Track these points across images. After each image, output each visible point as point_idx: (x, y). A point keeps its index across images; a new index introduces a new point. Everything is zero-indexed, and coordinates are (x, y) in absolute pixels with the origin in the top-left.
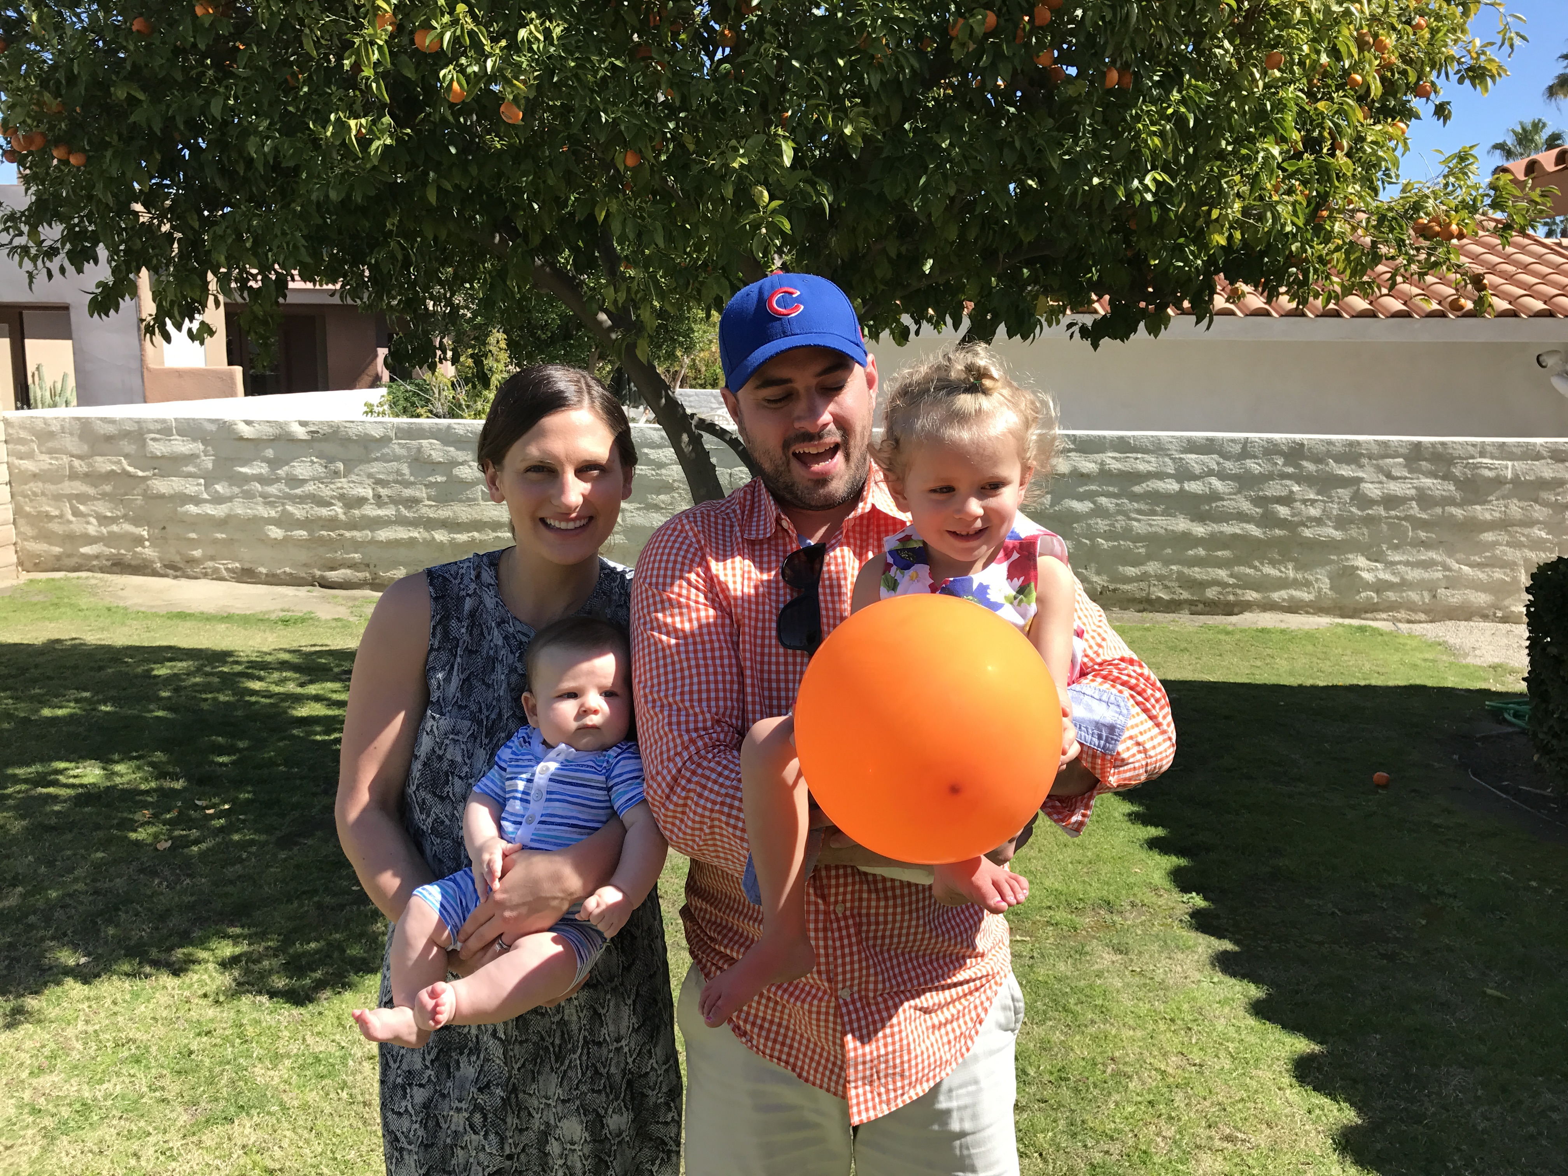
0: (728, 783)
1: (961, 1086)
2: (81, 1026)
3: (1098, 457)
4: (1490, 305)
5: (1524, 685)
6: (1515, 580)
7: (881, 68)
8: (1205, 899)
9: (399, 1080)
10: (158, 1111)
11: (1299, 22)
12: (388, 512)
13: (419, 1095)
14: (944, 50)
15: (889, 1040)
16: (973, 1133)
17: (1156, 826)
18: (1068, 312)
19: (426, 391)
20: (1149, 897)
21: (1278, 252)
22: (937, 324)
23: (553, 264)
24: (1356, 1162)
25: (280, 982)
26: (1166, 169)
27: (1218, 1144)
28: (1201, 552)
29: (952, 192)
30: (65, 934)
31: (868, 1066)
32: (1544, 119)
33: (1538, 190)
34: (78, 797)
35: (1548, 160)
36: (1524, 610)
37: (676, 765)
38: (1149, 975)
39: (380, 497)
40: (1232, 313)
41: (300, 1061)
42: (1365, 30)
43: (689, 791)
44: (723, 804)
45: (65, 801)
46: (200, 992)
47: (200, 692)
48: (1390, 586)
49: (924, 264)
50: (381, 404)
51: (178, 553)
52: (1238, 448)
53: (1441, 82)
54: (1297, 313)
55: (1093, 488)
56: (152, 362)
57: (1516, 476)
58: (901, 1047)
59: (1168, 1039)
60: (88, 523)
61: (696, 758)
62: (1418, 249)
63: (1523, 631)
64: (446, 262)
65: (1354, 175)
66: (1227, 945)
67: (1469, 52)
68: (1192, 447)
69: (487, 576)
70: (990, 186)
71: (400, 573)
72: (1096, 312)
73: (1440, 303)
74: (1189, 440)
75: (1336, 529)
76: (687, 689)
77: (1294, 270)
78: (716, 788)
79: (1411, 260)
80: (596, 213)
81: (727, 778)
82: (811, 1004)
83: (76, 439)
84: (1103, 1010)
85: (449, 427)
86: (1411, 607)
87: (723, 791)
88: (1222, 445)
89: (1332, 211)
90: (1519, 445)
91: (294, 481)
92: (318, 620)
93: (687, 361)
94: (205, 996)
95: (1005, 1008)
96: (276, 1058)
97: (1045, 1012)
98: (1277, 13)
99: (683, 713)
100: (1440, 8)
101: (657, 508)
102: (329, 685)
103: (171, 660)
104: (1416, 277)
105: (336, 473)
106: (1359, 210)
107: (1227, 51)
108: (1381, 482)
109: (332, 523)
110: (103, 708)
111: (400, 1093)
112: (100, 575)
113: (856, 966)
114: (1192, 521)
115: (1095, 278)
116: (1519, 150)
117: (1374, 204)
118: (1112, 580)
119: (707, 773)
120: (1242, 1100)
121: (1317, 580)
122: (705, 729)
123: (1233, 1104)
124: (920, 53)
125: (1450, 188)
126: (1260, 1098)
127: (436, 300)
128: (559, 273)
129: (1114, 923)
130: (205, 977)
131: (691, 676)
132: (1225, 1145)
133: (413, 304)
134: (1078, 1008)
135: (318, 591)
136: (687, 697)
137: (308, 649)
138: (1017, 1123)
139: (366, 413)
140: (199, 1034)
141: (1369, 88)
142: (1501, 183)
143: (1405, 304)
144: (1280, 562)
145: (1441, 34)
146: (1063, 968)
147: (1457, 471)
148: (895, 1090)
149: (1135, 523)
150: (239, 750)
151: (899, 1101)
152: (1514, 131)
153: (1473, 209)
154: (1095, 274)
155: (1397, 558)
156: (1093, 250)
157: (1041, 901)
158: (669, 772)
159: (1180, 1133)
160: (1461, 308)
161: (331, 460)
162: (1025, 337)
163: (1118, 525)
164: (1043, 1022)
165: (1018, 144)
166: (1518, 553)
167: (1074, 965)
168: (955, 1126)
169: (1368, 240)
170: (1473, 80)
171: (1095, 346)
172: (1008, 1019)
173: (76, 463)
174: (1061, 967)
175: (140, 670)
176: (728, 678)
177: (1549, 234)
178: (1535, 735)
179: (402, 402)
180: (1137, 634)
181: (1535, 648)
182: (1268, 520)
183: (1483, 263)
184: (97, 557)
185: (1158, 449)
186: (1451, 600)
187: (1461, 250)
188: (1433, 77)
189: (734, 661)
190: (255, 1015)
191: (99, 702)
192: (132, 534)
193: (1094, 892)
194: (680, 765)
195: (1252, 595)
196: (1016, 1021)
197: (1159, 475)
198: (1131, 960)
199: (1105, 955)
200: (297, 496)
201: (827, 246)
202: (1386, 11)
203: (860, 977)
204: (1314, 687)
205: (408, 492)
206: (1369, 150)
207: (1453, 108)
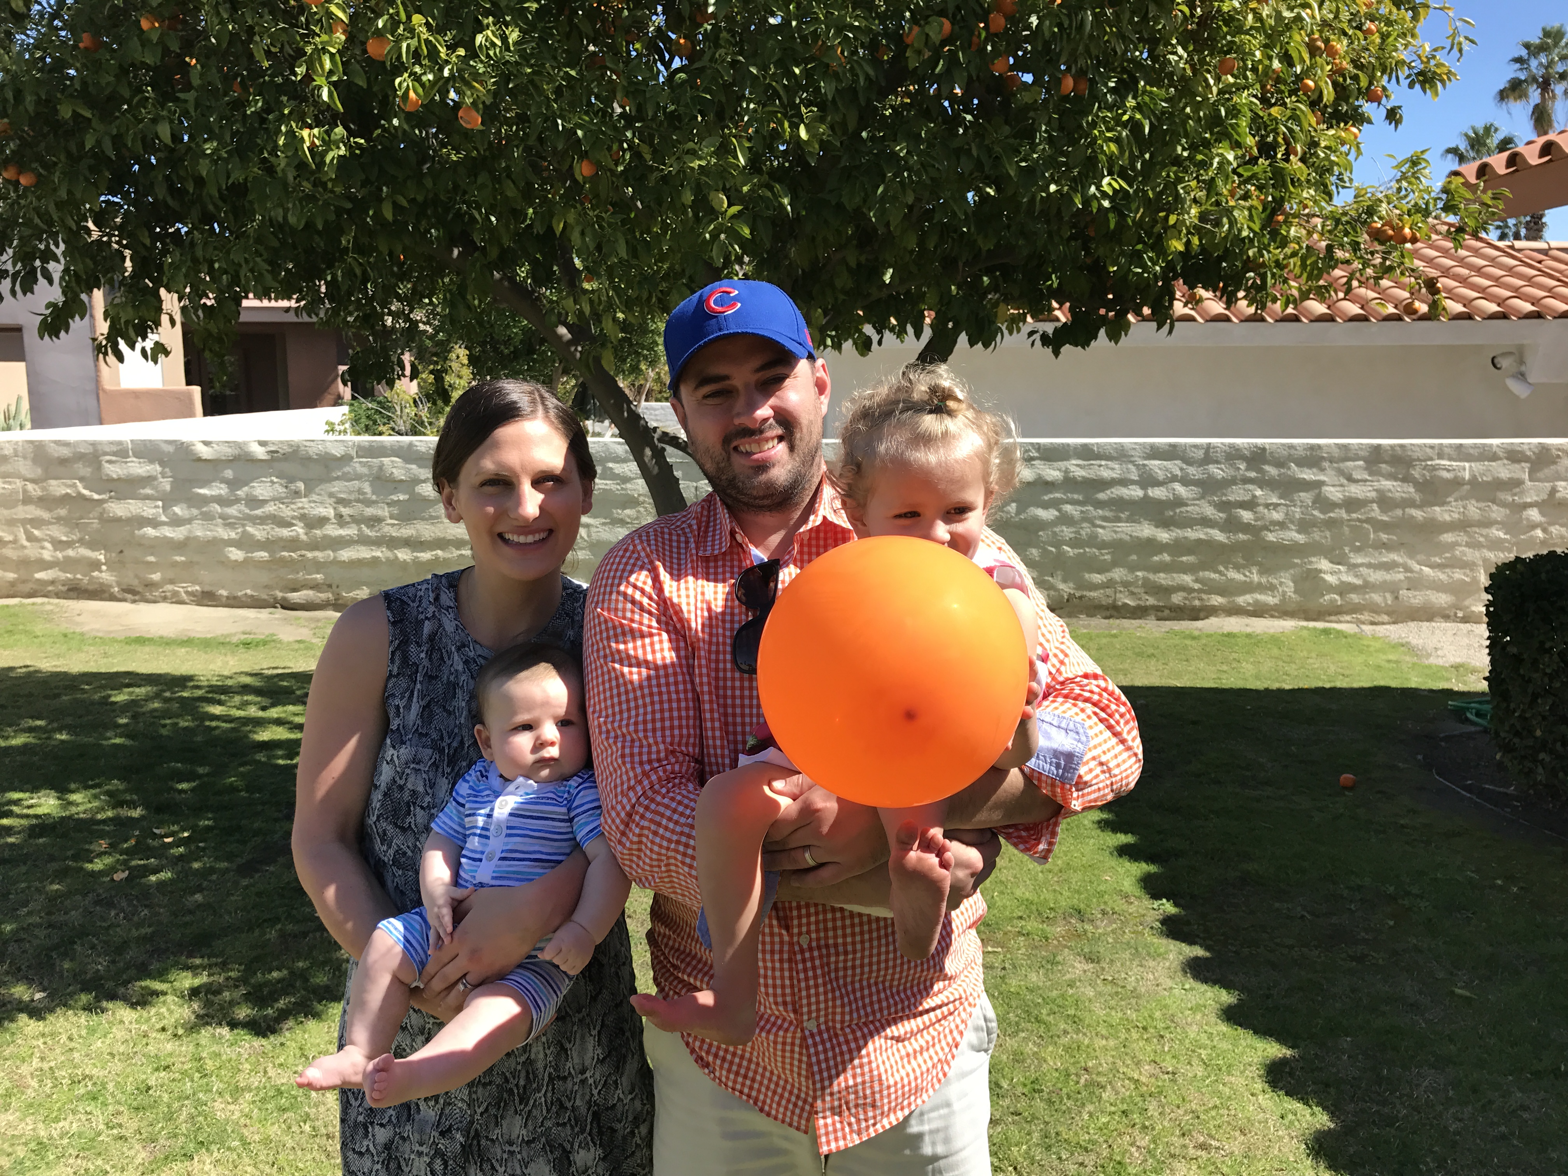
0: (683, 820)
1: (932, 1110)
2: (36, 1063)
3: (1062, 464)
4: (1444, 309)
5: (1486, 683)
6: (1475, 581)
7: (836, 76)
8: (1176, 905)
9: (361, 1118)
10: (115, 1149)
11: (1252, 28)
12: (351, 531)
13: (382, 1135)
14: (900, 57)
15: (858, 1071)
16: (946, 1157)
17: (1126, 833)
18: (1029, 319)
19: (388, 409)
20: (1120, 905)
21: (1236, 257)
22: (900, 333)
23: (512, 280)
24: (1330, 1167)
25: (243, 1012)
26: (1123, 174)
27: (1192, 1152)
28: (1166, 557)
29: (910, 200)
30: (19, 969)
31: (836, 1096)
32: (1496, 124)
33: (1490, 193)
34: (32, 828)
35: (1498, 162)
36: (1484, 609)
37: (629, 800)
38: (1121, 983)
39: (341, 516)
40: (1192, 319)
41: (262, 1094)
42: (1316, 36)
43: (642, 828)
44: (678, 842)
45: (19, 833)
46: (159, 1026)
47: (159, 718)
48: (1353, 588)
49: (884, 274)
50: (342, 423)
51: (137, 576)
52: (1200, 454)
53: (1392, 87)
54: (1256, 318)
55: (1058, 495)
56: (107, 384)
57: (1474, 478)
58: (872, 1077)
59: (1141, 1047)
60: (43, 548)
61: (650, 793)
62: (1372, 253)
63: (1482, 630)
64: (403, 277)
65: (1308, 181)
66: (1198, 951)
67: (1419, 57)
68: (1155, 453)
69: (446, 598)
70: (949, 194)
71: (363, 593)
72: (1058, 320)
73: (1396, 307)
74: (1152, 446)
75: (1299, 532)
76: (641, 718)
77: (1252, 274)
78: (671, 825)
79: (1366, 264)
80: (554, 226)
81: (682, 814)
82: (776, 1035)
83: (29, 462)
84: (1075, 1020)
85: (411, 444)
86: (1375, 609)
87: (678, 829)
88: (1184, 451)
89: (1287, 215)
90: (1475, 446)
91: (254, 502)
92: (280, 642)
93: (652, 374)
94: (163, 1029)
95: (977, 1029)
96: (237, 1092)
97: (1017, 1024)
98: (1229, 19)
99: (637, 744)
100: (1390, 13)
101: (622, 522)
102: (291, 708)
103: (128, 686)
104: (1372, 281)
105: (297, 493)
106: (1314, 215)
107: (1181, 57)
108: (1342, 485)
109: (293, 544)
110: (58, 736)
111: (361, 1131)
112: (56, 601)
113: (822, 998)
114: (1157, 527)
115: (1055, 285)
116: (1472, 154)
117: (1329, 209)
118: (1078, 588)
119: (661, 809)
120: (1215, 1107)
121: (1281, 583)
122: (659, 760)
123: (1206, 1111)
124: (875, 61)
125: (1403, 193)
126: (1233, 1104)
127: (395, 315)
128: (518, 288)
129: (1085, 931)
130: (164, 1010)
131: (645, 706)
132: (1199, 1153)
133: (371, 319)
134: (1051, 1019)
135: (280, 613)
136: (641, 727)
137: (270, 672)
138: (990, 1137)
139: (327, 431)
140: (157, 1069)
141: (1321, 93)
142: (1453, 186)
143: (1362, 308)
144: (1244, 567)
145: (1391, 39)
146: (1035, 979)
147: (1416, 473)
148: (866, 1120)
149: (1100, 530)
150: (200, 777)
151: (871, 1130)
152: (1466, 135)
153: (1426, 213)
154: (1054, 281)
155: (1360, 560)
156: (1053, 257)
157: (1012, 912)
158: (624, 808)
159: (1155, 1142)
160: (1415, 312)
161: (292, 480)
162: (986, 345)
163: (1083, 533)
164: (1015, 1034)
165: (975, 152)
166: (1477, 554)
167: (1046, 975)
168: (927, 1150)
169: (1324, 244)
170: (1423, 84)
171: (1056, 353)
172: (981, 1040)
173: (30, 487)
174: (1033, 977)
175: (96, 697)
176: (683, 704)
177: (1502, 237)
178: (1497, 734)
179: (364, 420)
180: (1104, 641)
181: (1495, 647)
182: (1231, 525)
183: (1437, 267)
184: (53, 582)
185: (1121, 455)
186: (1413, 601)
187: (1415, 254)
188: (1384, 81)
189: (689, 686)
190: (215, 1048)
191: (54, 730)
192: (88, 558)
193: (1065, 902)
194: (634, 800)
195: (1217, 600)
196: (989, 1042)
197: (1124, 482)
198: (1103, 969)
199: (1077, 965)
200: (257, 517)
201: (787, 257)
202: (1336, 17)
203: (826, 1008)
204: (1280, 691)
205: (369, 511)
206: (1322, 155)
207: (1405, 112)
